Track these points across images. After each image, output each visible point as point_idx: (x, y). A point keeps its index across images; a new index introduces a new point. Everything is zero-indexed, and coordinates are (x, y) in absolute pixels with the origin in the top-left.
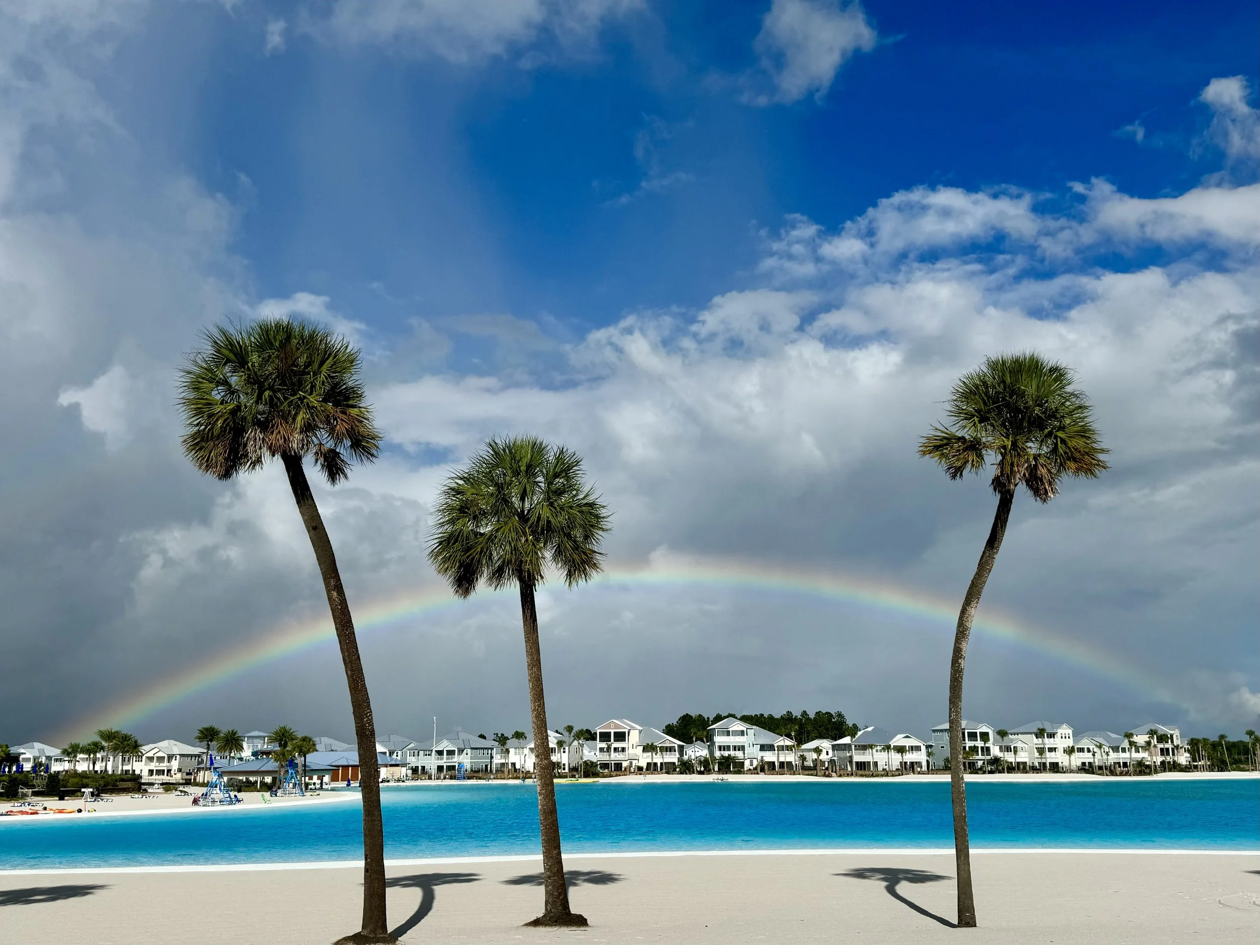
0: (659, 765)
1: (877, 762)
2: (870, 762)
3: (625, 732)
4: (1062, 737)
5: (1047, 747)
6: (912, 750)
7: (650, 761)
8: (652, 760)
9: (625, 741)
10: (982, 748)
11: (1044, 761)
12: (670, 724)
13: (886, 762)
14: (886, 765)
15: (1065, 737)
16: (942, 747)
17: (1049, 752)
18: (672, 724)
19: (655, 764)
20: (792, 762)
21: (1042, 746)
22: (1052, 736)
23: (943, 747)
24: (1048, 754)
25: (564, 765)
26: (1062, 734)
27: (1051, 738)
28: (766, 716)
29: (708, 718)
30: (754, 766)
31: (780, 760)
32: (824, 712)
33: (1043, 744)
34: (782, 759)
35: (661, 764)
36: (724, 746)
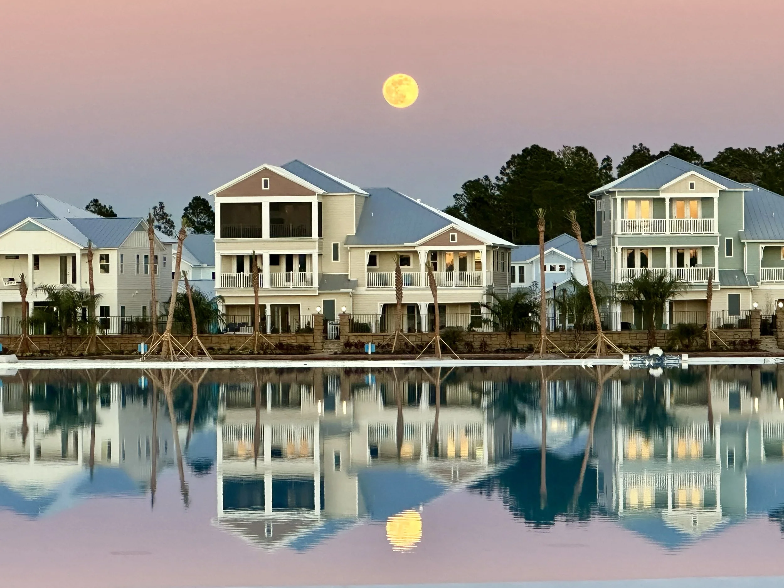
0: (424, 311)
3: (310, 204)
9: (311, 235)
12: (479, 179)
18: (486, 178)
19: (412, 309)
25: (105, 311)
29: (607, 159)
30: (742, 316)
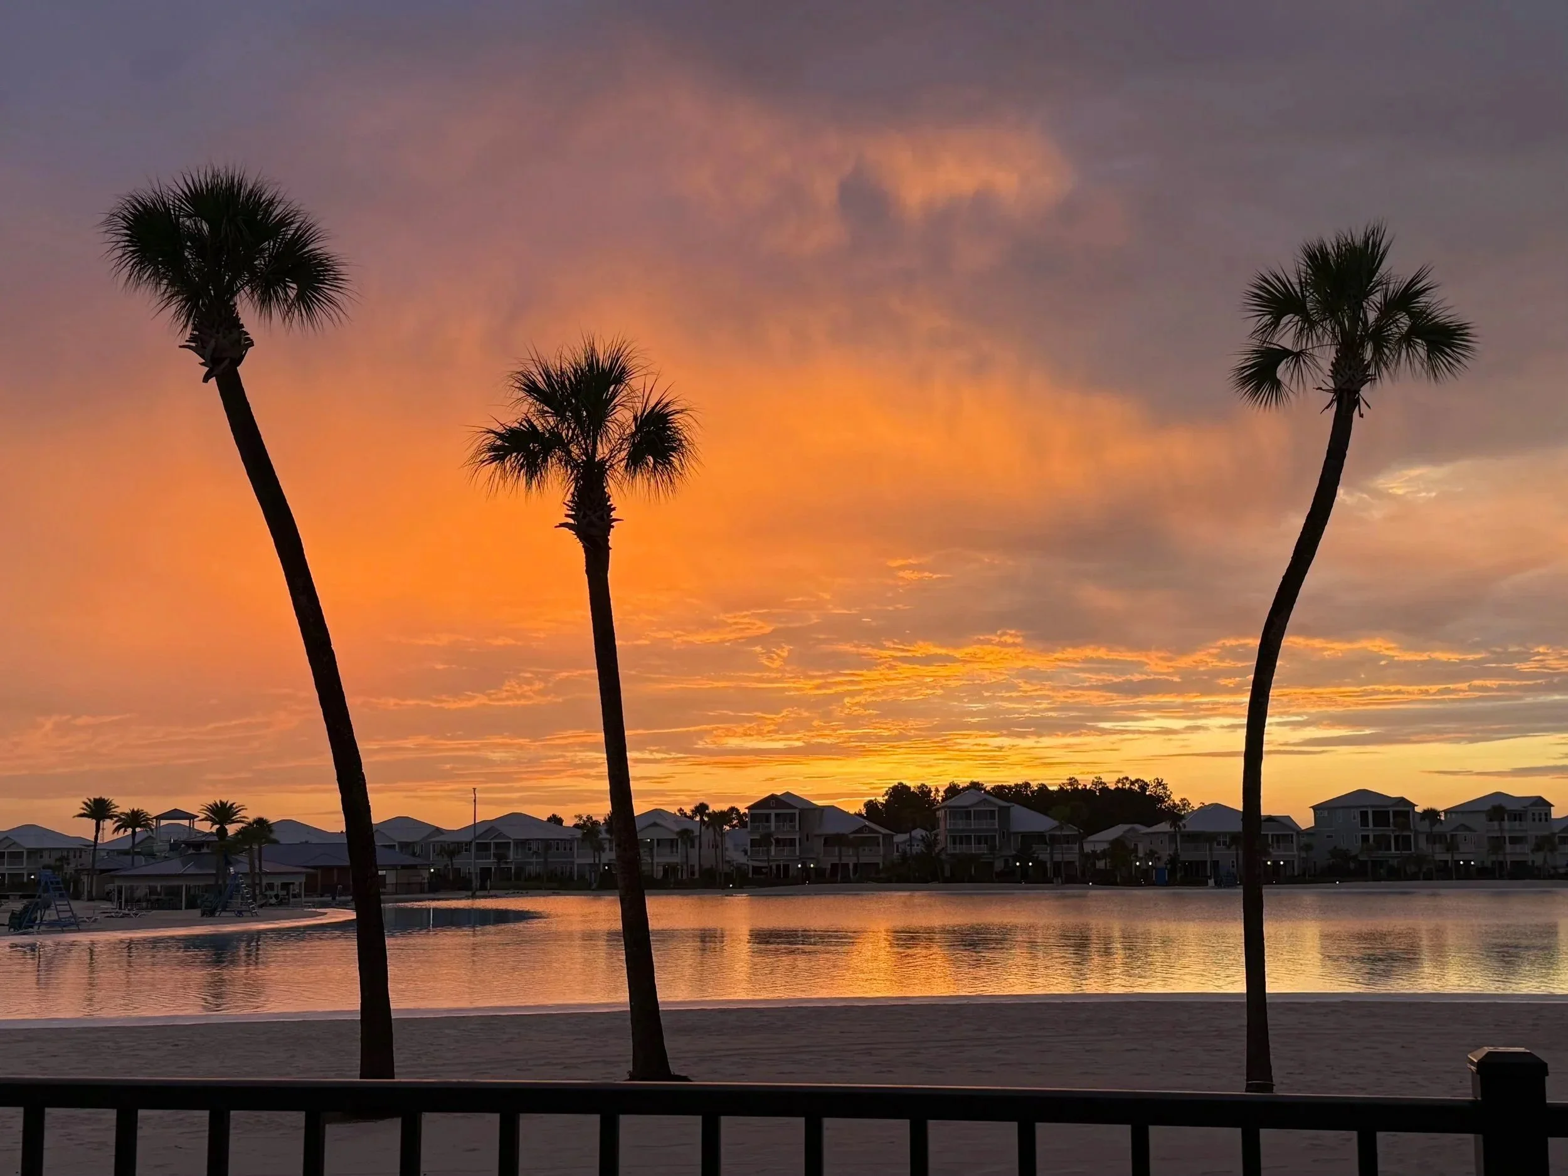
0: (851, 867)
1: (1218, 861)
2: (1206, 862)
3: (794, 814)
4: (1534, 820)
5: (1507, 835)
6: (1278, 842)
7: (836, 860)
8: (840, 859)
9: (795, 828)
10: (1396, 838)
11: (1501, 858)
13: (1233, 862)
14: (1233, 866)
15: (1540, 820)
16: (1328, 837)
17: (1510, 843)
20: (1073, 862)
21: (1499, 835)
22: (1518, 818)
23: (1331, 837)
24: (1508, 847)
26: (1533, 814)
27: (1515, 820)
28: (1034, 785)
31: (1055, 860)
32: (1133, 779)
33: (1501, 830)
34: (1058, 857)
35: (855, 865)
36: (961, 837)
